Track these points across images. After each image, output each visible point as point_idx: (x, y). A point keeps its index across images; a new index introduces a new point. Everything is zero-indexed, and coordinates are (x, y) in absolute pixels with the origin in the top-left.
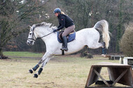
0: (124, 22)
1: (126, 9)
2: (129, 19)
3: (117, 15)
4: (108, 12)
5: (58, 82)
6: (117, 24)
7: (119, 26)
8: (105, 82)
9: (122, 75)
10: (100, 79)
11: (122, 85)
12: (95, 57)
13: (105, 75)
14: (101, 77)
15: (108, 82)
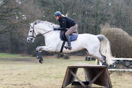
0: (100, 23)
1: (102, 10)
2: (106, 20)
3: (93, 16)
4: (84, 13)
5: (35, 83)
6: (94, 25)
7: (96, 27)
8: (81, 83)
9: (98, 75)
10: (76, 80)
11: (98, 86)
12: (72, 58)
13: (81, 76)
14: (77, 78)
15: (84, 83)
